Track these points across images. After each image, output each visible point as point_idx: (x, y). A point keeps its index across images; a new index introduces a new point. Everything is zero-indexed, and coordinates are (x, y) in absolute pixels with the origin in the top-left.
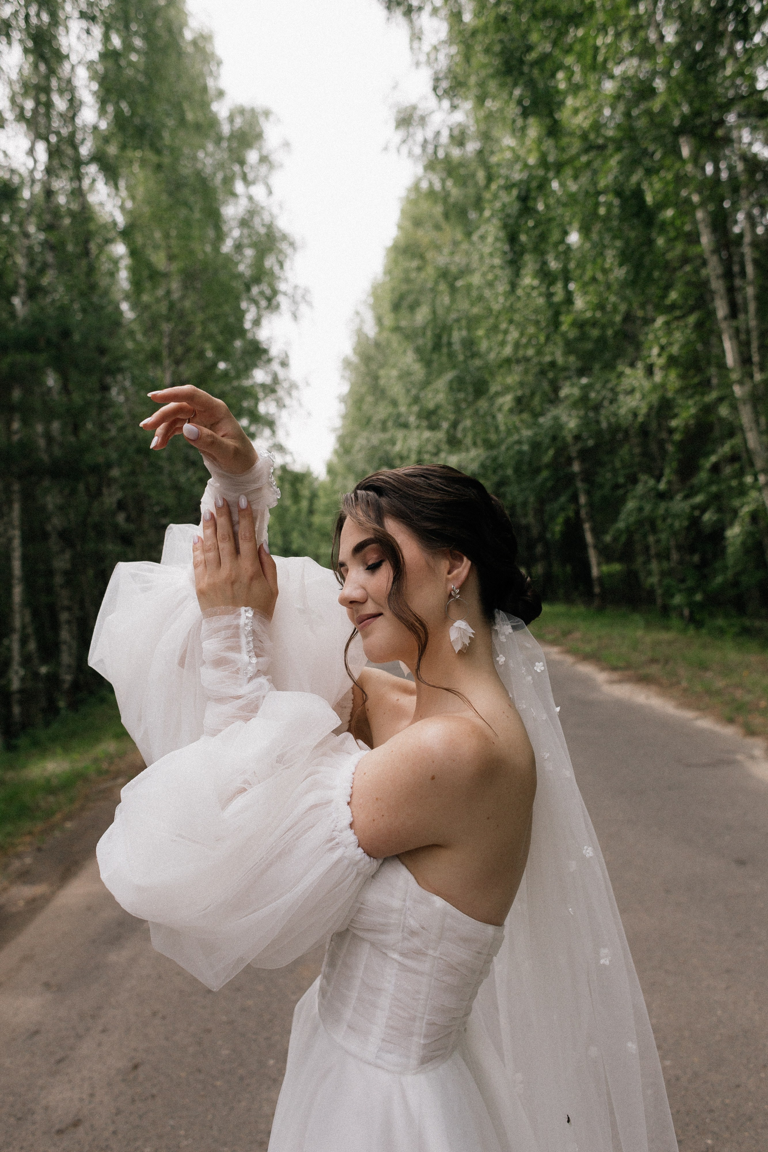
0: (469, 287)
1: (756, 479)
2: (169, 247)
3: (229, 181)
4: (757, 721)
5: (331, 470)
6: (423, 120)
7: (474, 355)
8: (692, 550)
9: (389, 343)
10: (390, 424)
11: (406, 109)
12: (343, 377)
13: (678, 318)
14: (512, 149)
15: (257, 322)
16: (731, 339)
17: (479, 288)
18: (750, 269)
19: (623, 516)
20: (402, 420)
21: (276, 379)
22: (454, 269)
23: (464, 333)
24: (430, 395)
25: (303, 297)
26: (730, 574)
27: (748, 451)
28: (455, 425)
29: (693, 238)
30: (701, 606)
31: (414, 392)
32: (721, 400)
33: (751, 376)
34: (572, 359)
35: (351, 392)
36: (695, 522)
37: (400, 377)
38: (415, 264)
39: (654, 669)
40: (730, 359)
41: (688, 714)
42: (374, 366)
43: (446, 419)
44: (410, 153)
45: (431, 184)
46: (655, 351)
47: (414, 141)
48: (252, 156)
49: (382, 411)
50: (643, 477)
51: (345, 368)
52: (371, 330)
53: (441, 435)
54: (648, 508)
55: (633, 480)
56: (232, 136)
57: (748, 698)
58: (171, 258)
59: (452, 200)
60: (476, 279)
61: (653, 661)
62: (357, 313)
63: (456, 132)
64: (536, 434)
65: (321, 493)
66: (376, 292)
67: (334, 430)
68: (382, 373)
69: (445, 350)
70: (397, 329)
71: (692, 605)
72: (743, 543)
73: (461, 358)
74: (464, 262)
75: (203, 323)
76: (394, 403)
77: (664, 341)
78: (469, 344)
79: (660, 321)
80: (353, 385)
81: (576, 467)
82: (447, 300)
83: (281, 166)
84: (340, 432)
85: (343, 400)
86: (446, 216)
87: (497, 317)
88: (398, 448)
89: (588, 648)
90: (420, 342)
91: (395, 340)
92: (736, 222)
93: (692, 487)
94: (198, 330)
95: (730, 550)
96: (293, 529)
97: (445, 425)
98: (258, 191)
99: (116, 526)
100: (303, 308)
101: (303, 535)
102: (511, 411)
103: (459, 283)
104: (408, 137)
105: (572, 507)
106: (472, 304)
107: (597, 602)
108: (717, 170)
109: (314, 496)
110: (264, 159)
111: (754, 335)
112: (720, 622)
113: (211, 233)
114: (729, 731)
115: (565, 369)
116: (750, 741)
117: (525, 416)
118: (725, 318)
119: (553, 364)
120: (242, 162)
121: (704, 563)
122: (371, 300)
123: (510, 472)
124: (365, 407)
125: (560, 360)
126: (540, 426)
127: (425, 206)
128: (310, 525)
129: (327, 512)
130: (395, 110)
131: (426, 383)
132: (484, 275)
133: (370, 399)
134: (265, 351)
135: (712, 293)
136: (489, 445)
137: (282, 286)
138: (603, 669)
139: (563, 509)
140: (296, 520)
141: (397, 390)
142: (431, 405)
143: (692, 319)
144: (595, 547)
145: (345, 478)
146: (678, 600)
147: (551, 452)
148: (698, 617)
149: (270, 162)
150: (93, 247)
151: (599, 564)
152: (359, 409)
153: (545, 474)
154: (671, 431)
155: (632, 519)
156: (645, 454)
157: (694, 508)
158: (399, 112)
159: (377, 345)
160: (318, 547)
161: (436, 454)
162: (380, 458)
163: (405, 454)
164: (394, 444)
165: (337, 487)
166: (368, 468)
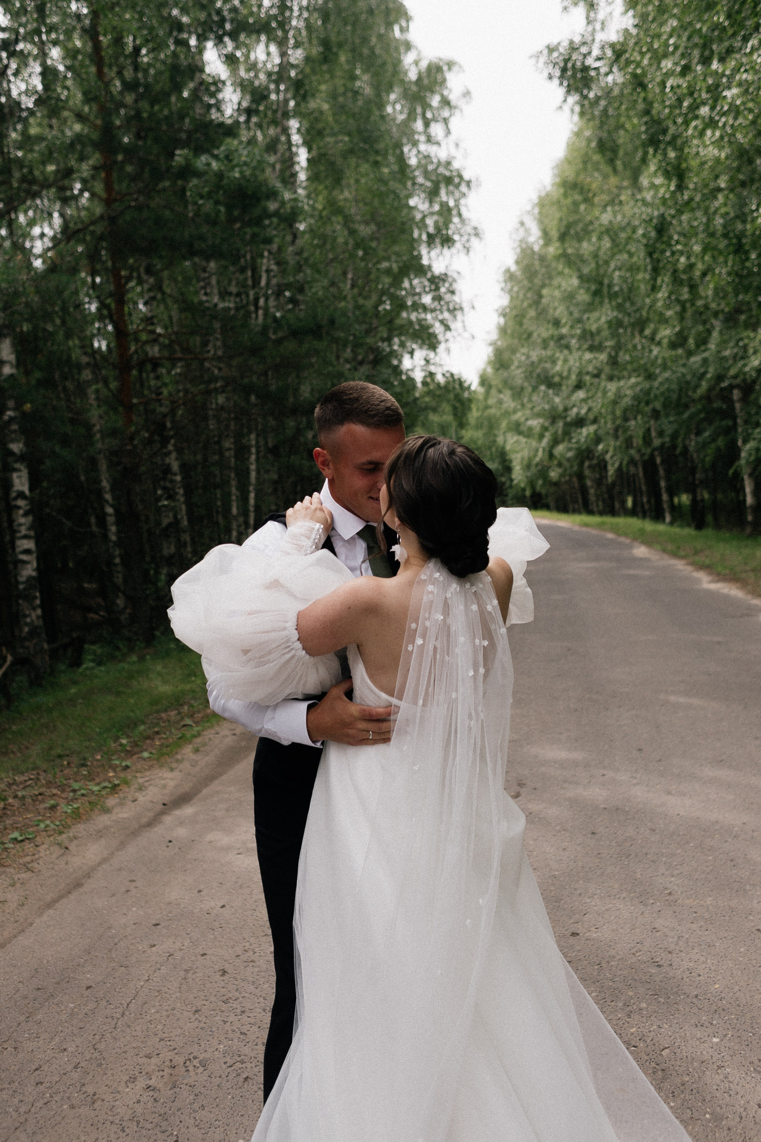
5: (484, 381)
10: (552, 343)
12: (503, 289)
20: (564, 341)
24: (593, 319)
31: (576, 313)
35: (512, 307)
37: (564, 299)
42: (537, 283)
48: (434, 100)
49: (544, 331)
51: (506, 280)
52: (536, 242)
53: (603, 357)
56: (418, 80)
62: (522, 224)
65: (473, 404)
66: (542, 205)
68: (545, 291)
76: (556, 324)
80: (512, 298)
83: (462, 111)
84: (496, 346)
85: (503, 312)
88: (558, 368)
90: (584, 270)
98: (437, 130)
100: (474, 241)
102: (669, 345)
107: (748, 530)
109: (466, 406)
110: (446, 102)
117: (679, 352)
120: (424, 104)
122: (536, 211)
124: (526, 322)
126: (690, 366)
129: (478, 426)
131: (591, 307)
133: (531, 314)
141: (560, 311)
142: (594, 327)
145: (500, 392)
149: (451, 106)
152: (520, 324)
159: (542, 258)
161: (597, 376)
162: (539, 376)
163: (565, 374)
164: (554, 362)
165: (491, 401)
166: (526, 384)
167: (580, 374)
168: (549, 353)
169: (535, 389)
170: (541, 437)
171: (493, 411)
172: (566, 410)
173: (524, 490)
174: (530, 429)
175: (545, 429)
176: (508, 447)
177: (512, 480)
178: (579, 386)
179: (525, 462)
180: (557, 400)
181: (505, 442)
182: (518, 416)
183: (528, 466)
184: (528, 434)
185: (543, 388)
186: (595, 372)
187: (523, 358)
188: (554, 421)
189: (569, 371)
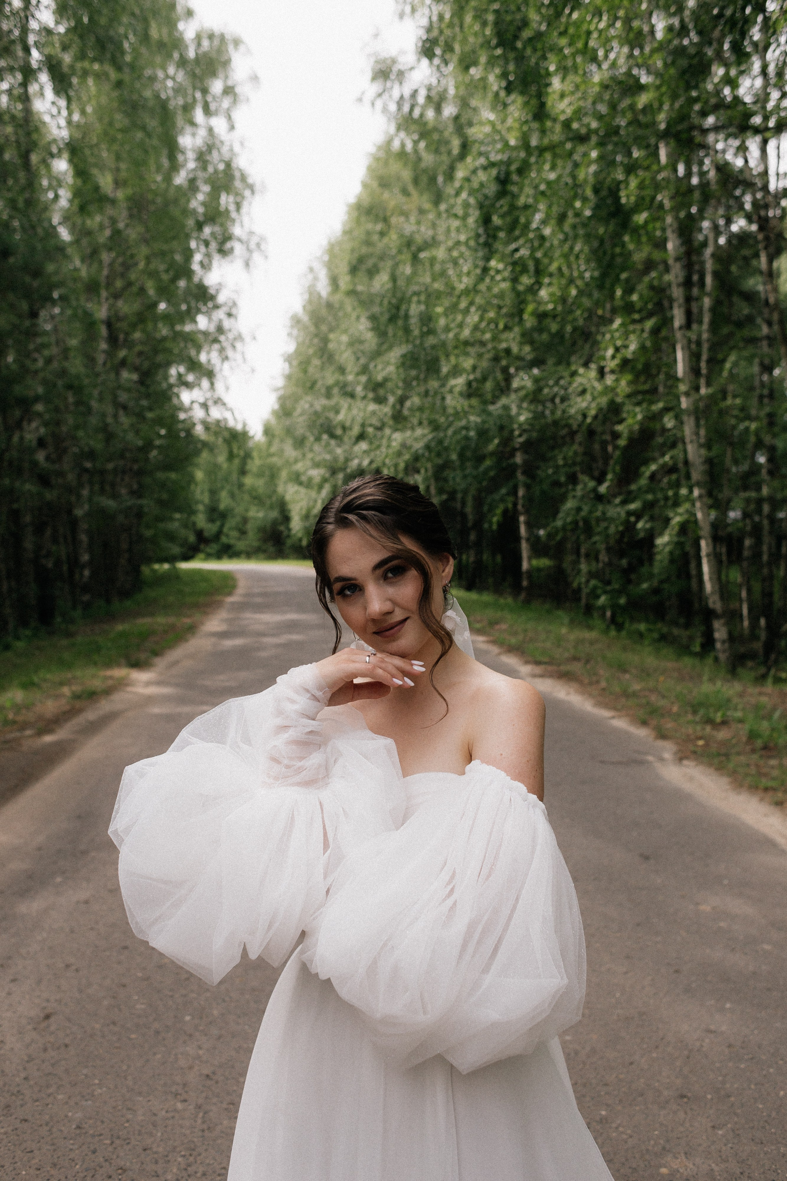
0: (433, 260)
1: (691, 492)
2: (118, 170)
3: (188, 108)
4: (669, 725)
5: (268, 431)
6: (401, 74)
7: (431, 332)
8: (622, 554)
9: (341, 307)
10: (336, 391)
11: (384, 61)
12: (290, 335)
13: (634, 321)
14: (492, 124)
15: (206, 266)
16: (683, 349)
17: (443, 262)
18: (709, 280)
19: (561, 515)
20: (349, 389)
21: (220, 329)
22: (419, 239)
23: (423, 307)
24: (380, 367)
25: (258, 245)
26: (655, 583)
27: (686, 462)
28: (402, 401)
29: (661, 244)
30: (623, 609)
31: (363, 361)
32: (666, 410)
33: (697, 389)
34: (527, 349)
35: (297, 352)
36: (630, 527)
37: (351, 344)
38: (379, 227)
39: (576, 667)
40: (680, 369)
41: (605, 713)
42: (324, 328)
43: (393, 393)
44: (385, 110)
45: (403, 145)
46: (610, 352)
47: (390, 96)
48: (217, 86)
49: (330, 378)
50: (583, 478)
51: (292, 327)
52: (323, 288)
53: (387, 409)
54: (586, 509)
55: (573, 479)
56: (197, 60)
57: (662, 703)
58: (117, 183)
59: (423, 165)
60: (440, 253)
61: (575, 659)
62: (311, 270)
63: (433, 93)
64: (484, 422)
65: (255, 454)
66: (332, 250)
67: (277, 389)
68: (332, 336)
69: (400, 323)
70: (352, 293)
71: (615, 607)
72: (671, 553)
73: (416, 332)
74: (430, 233)
75: (148, 259)
76: (342, 370)
77: (619, 343)
78: (427, 319)
79: (618, 322)
80: (298, 344)
81: (519, 459)
82: (408, 270)
83: (248, 100)
84: (281, 392)
85: (289, 359)
86: (416, 181)
87: (459, 297)
88: (341, 417)
89: (513, 641)
90: (376, 309)
91: (349, 304)
92: (700, 230)
93: (630, 492)
94: (142, 265)
95: (658, 557)
96: (222, 488)
97: (391, 400)
98: (219, 124)
99: (35, 464)
100: (256, 257)
101: (232, 496)
102: (461, 394)
103: (422, 255)
104: (384, 91)
105: (511, 499)
106: (434, 280)
107: (523, 596)
108: (689, 174)
109: (248, 456)
110: (229, 91)
111: (705, 346)
112: (642, 627)
113: (165, 162)
114: (642, 733)
115: (519, 358)
116: (660, 743)
117: (474, 401)
118: (681, 328)
119: (508, 351)
120: (205, 91)
121: (631, 569)
122: (326, 258)
123: (454, 457)
124: (311, 370)
125: (515, 349)
126: (489, 414)
127: (395, 167)
128: (241, 486)
129: (260, 475)
130: (372, 60)
131: (377, 354)
132: (450, 250)
133: (316, 362)
134: (213, 298)
135: (671, 300)
136: (435, 427)
137: (237, 231)
138: (527, 662)
139: (502, 500)
140: (226, 480)
141: (346, 357)
142: (379, 378)
143: (649, 324)
144: (528, 540)
145: (282, 441)
146: (603, 600)
147: (496, 441)
148: (620, 620)
149: (235, 95)
150: (34, 158)
151: (530, 559)
152: (305, 371)
153: (488, 463)
154: (616, 436)
155: (569, 520)
156: (588, 453)
157: (629, 513)
158: (377, 62)
159: (329, 306)
160: (247, 510)
161: (380, 429)
162: (322, 425)
163: (348, 424)
164: (337, 412)
165: (273, 449)
166: (308, 434)
167: (363, 425)
168: (332, 402)
169: (318, 439)
170: (320, 487)
171: (274, 459)
172: (347, 460)
173: (300, 540)
174: (310, 479)
175: (325, 480)
176: (288, 498)
177: (289, 530)
178: (361, 437)
179: (304, 512)
180: (339, 451)
181: (285, 491)
182: (299, 467)
183: (306, 517)
184: (308, 485)
185: (325, 437)
186: (378, 424)
187: (307, 406)
188: (334, 472)
189: (353, 420)
